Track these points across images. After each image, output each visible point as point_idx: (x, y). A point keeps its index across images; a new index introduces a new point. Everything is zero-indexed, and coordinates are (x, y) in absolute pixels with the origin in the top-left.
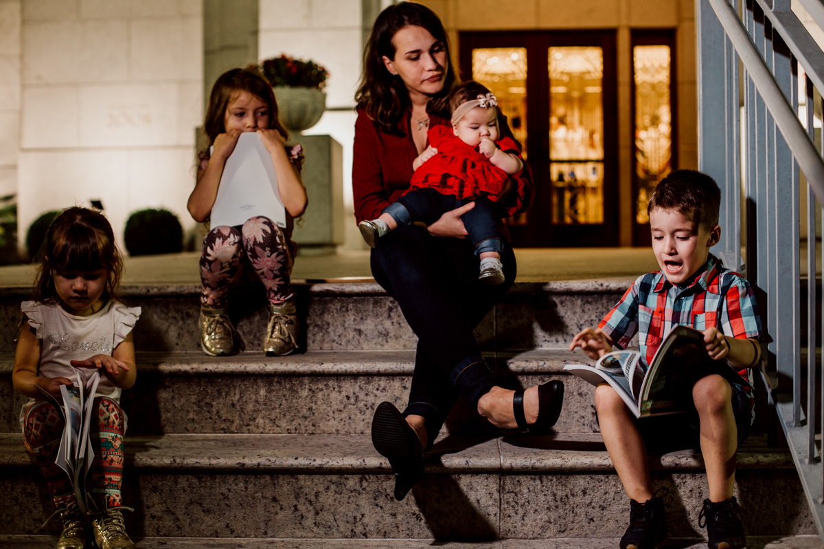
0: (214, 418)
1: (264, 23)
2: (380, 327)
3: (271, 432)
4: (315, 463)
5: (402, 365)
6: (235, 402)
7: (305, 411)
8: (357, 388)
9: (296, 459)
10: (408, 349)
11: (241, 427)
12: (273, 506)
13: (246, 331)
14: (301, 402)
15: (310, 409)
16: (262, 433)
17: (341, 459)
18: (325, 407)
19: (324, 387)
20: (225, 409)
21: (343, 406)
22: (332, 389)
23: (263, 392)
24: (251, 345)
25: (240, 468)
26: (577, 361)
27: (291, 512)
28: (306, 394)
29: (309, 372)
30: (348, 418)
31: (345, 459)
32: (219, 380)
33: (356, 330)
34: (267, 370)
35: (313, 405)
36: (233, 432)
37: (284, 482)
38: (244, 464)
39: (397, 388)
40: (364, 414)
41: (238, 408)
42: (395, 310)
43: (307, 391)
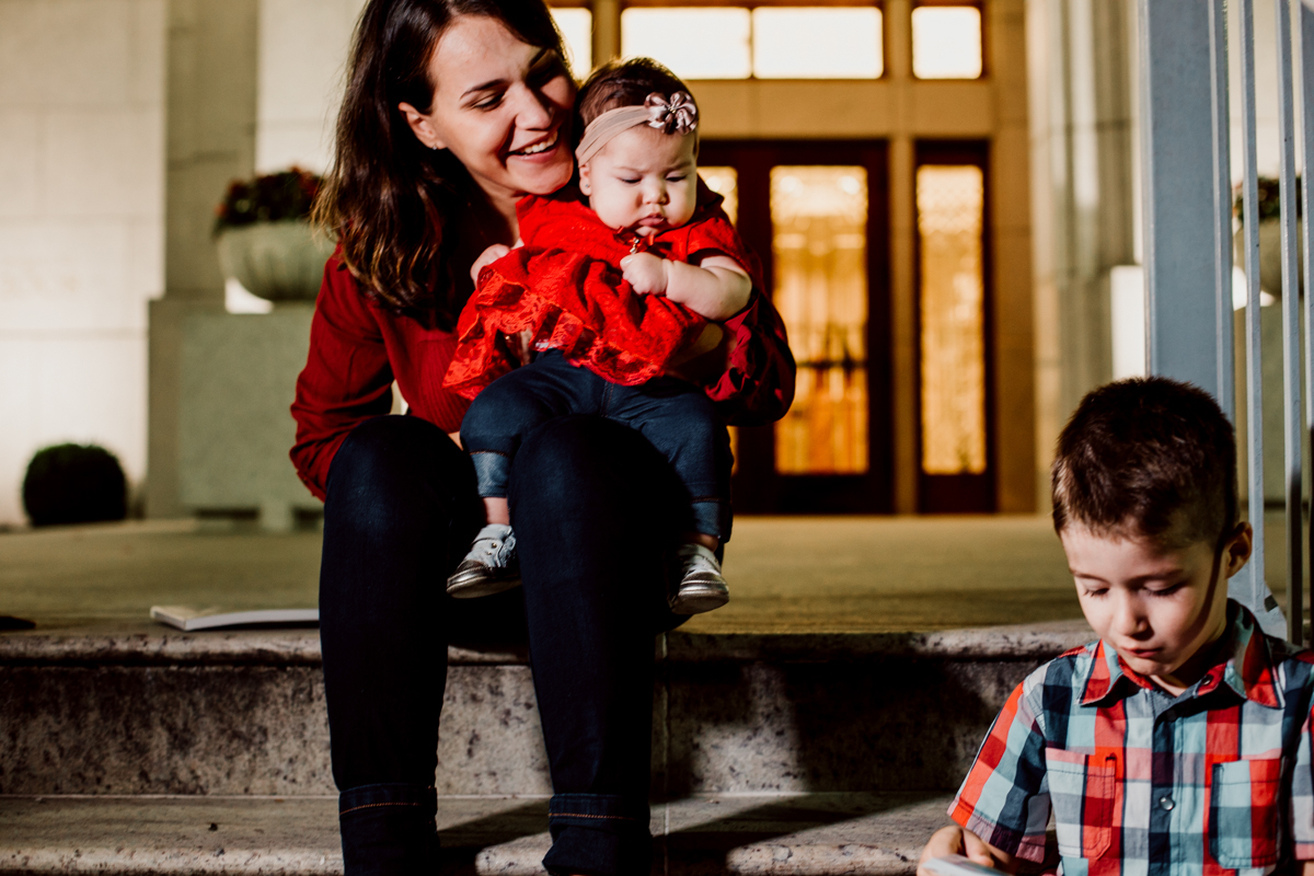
10: (457, 793)
13: (67, 746)
24: (79, 781)
34: (81, 868)
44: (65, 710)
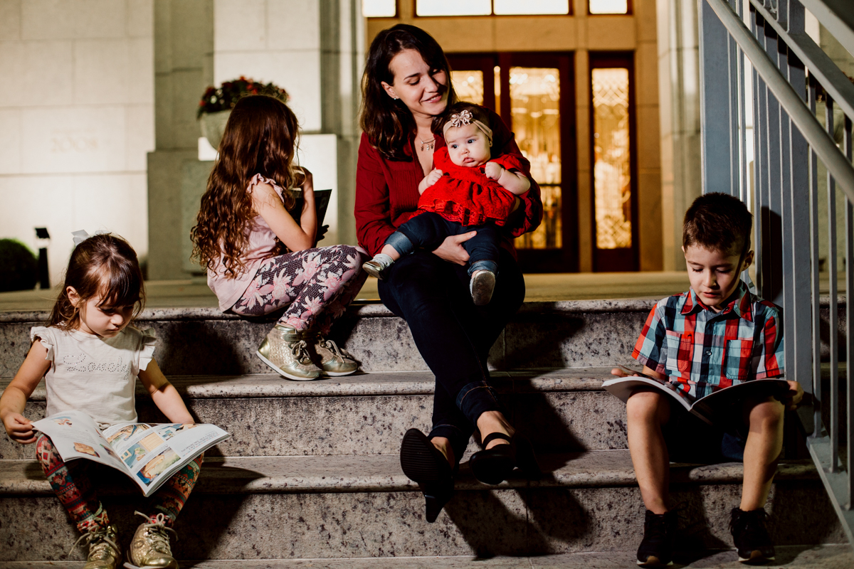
0: (229, 441)
1: (219, 45)
2: (389, 348)
3: (288, 454)
4: (342, 482)
5: (420, 384)
6: (250, 424)
7: (322, 433)
8: (375, 408)
9: (324, 478)
11: (257, 449)
12: (300, 527)
14: (318, 424)
15: (327, 430)
16: (278, 455)
17: (369, 477)
18: (342, 427)
19: (341, 408)
20: (240, 431)
21: (360, 427)
22: (349, 409)
23: (279, 413)
24: (259, 368)
25: (267, 488)
26: (593, 378)
27: (318, 532)
28: (323, 415)
29: (326, 393)
30: (365, 439)
31: (372, 477)
32: (235, 402)
33: (364, 351)
34: (284, 392)
35: (330, 425)
36: (248, 455)
37: (311, 502)
38: (271, 485)
39: (414, 407)
40: (381, 434)
41: (254, 430)
42: (404, 331)
43: (324, 411)
44: (252, 338)
